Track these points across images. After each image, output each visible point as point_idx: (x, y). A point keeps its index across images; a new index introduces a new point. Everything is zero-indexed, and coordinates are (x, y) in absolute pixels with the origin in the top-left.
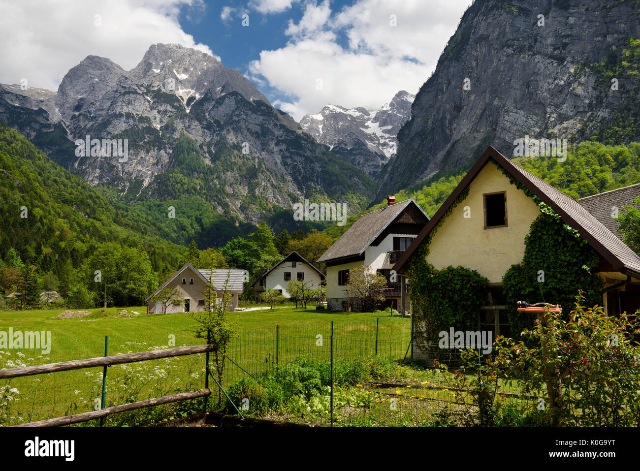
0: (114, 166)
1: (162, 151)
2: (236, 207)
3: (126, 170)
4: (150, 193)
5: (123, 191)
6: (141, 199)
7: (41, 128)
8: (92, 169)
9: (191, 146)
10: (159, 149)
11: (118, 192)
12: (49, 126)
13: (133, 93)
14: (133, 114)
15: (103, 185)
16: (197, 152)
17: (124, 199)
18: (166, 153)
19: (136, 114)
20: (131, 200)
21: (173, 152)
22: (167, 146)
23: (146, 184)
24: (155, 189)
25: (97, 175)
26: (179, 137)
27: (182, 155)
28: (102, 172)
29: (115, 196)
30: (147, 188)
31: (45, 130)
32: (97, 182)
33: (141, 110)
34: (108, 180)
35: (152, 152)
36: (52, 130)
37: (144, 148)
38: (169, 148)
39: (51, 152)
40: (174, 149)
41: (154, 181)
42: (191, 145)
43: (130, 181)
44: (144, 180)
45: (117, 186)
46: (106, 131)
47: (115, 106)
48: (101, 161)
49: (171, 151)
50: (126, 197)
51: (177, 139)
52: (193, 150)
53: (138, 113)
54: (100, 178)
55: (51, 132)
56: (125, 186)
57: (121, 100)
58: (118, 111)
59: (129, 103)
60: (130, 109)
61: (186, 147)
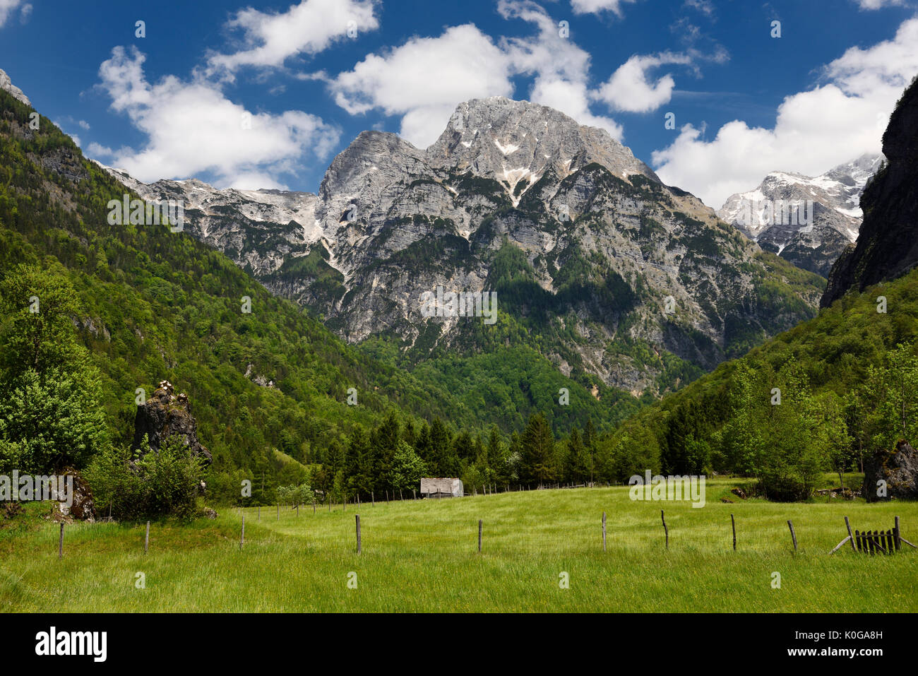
0: (395, 304)
1: (472, 274)
2: (594, 362)
3: (414, 309)
4: (449, 344)
5: (408, 343)
6: (434, 356)
7: (291, 252)
8: (362, 310)
9: (518, 262)
10: (468, 271)
11: (400, 346)
12: (302, 248)
13: (426, 182)
14: (426, 217)
15: (377, 335)
16: (528, 272)
17: (408, 357)
18: (478, 276)
19: (431, 217)
20: (421, 357)
21: (489, 274)
22: (479, 264)
23: (446, 330)
24: (457, 338)
25: (369, 319)
26: (499, 247)
27: (503, 277)
28: (377, 314)
29: (395, 352)
30: (445, 336)
31: (296, 255)
32: (368, 332)
33: (438, 208)
34: (385, 326)
35: (455, 276)
36: (307, 253)
37: (442, 270)
38: (484, 267)
39: (303, 288)
40: (490, 269)
41: (458, 324)
42: (518, 259)
43: (420, 327)
44: (443, 324)
45: (400, 335)
46: (384, 248)
47: (398, 206)
48: (374, 297)
49: (486, 273)
50: (411, 354)
51: (497, 251)
52: (520, 268)
53: (433, 214)
54: (374, 324)
55: (306, 256)
56: (411, 336)
57: (407, 195)
58: (403, 213)
59: (420, 199)
60: (420, 209)
61: (509, 264)
